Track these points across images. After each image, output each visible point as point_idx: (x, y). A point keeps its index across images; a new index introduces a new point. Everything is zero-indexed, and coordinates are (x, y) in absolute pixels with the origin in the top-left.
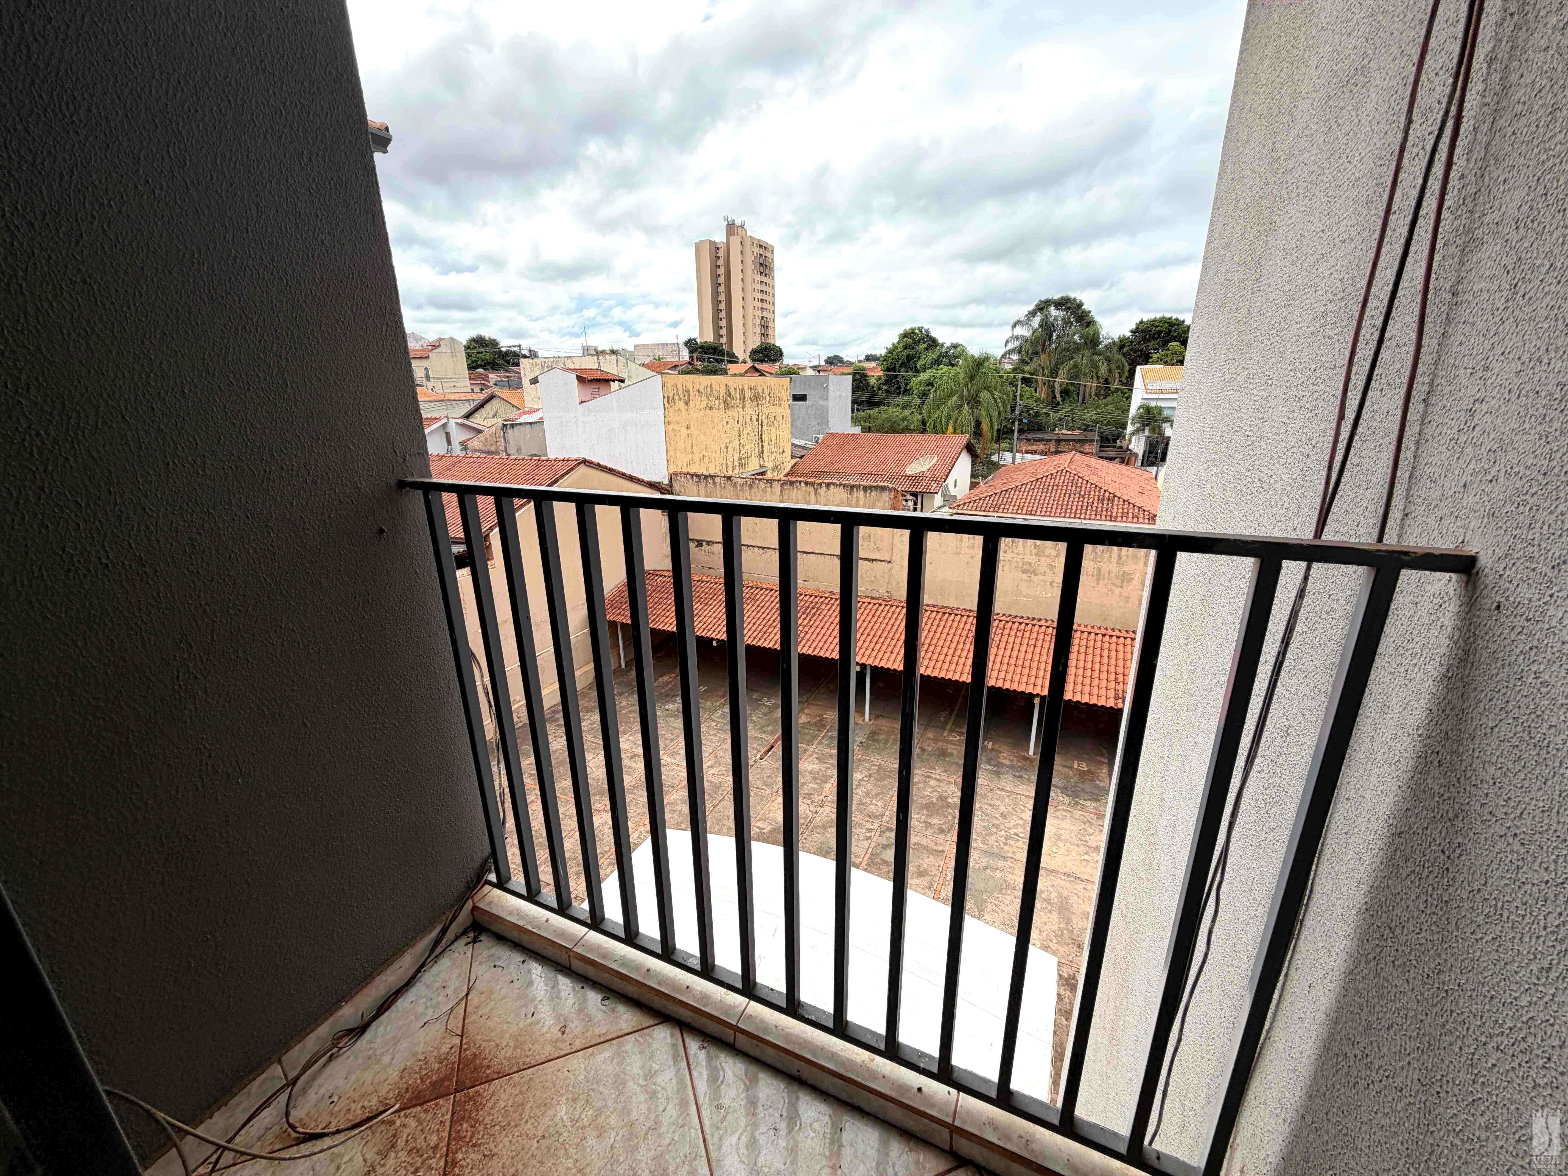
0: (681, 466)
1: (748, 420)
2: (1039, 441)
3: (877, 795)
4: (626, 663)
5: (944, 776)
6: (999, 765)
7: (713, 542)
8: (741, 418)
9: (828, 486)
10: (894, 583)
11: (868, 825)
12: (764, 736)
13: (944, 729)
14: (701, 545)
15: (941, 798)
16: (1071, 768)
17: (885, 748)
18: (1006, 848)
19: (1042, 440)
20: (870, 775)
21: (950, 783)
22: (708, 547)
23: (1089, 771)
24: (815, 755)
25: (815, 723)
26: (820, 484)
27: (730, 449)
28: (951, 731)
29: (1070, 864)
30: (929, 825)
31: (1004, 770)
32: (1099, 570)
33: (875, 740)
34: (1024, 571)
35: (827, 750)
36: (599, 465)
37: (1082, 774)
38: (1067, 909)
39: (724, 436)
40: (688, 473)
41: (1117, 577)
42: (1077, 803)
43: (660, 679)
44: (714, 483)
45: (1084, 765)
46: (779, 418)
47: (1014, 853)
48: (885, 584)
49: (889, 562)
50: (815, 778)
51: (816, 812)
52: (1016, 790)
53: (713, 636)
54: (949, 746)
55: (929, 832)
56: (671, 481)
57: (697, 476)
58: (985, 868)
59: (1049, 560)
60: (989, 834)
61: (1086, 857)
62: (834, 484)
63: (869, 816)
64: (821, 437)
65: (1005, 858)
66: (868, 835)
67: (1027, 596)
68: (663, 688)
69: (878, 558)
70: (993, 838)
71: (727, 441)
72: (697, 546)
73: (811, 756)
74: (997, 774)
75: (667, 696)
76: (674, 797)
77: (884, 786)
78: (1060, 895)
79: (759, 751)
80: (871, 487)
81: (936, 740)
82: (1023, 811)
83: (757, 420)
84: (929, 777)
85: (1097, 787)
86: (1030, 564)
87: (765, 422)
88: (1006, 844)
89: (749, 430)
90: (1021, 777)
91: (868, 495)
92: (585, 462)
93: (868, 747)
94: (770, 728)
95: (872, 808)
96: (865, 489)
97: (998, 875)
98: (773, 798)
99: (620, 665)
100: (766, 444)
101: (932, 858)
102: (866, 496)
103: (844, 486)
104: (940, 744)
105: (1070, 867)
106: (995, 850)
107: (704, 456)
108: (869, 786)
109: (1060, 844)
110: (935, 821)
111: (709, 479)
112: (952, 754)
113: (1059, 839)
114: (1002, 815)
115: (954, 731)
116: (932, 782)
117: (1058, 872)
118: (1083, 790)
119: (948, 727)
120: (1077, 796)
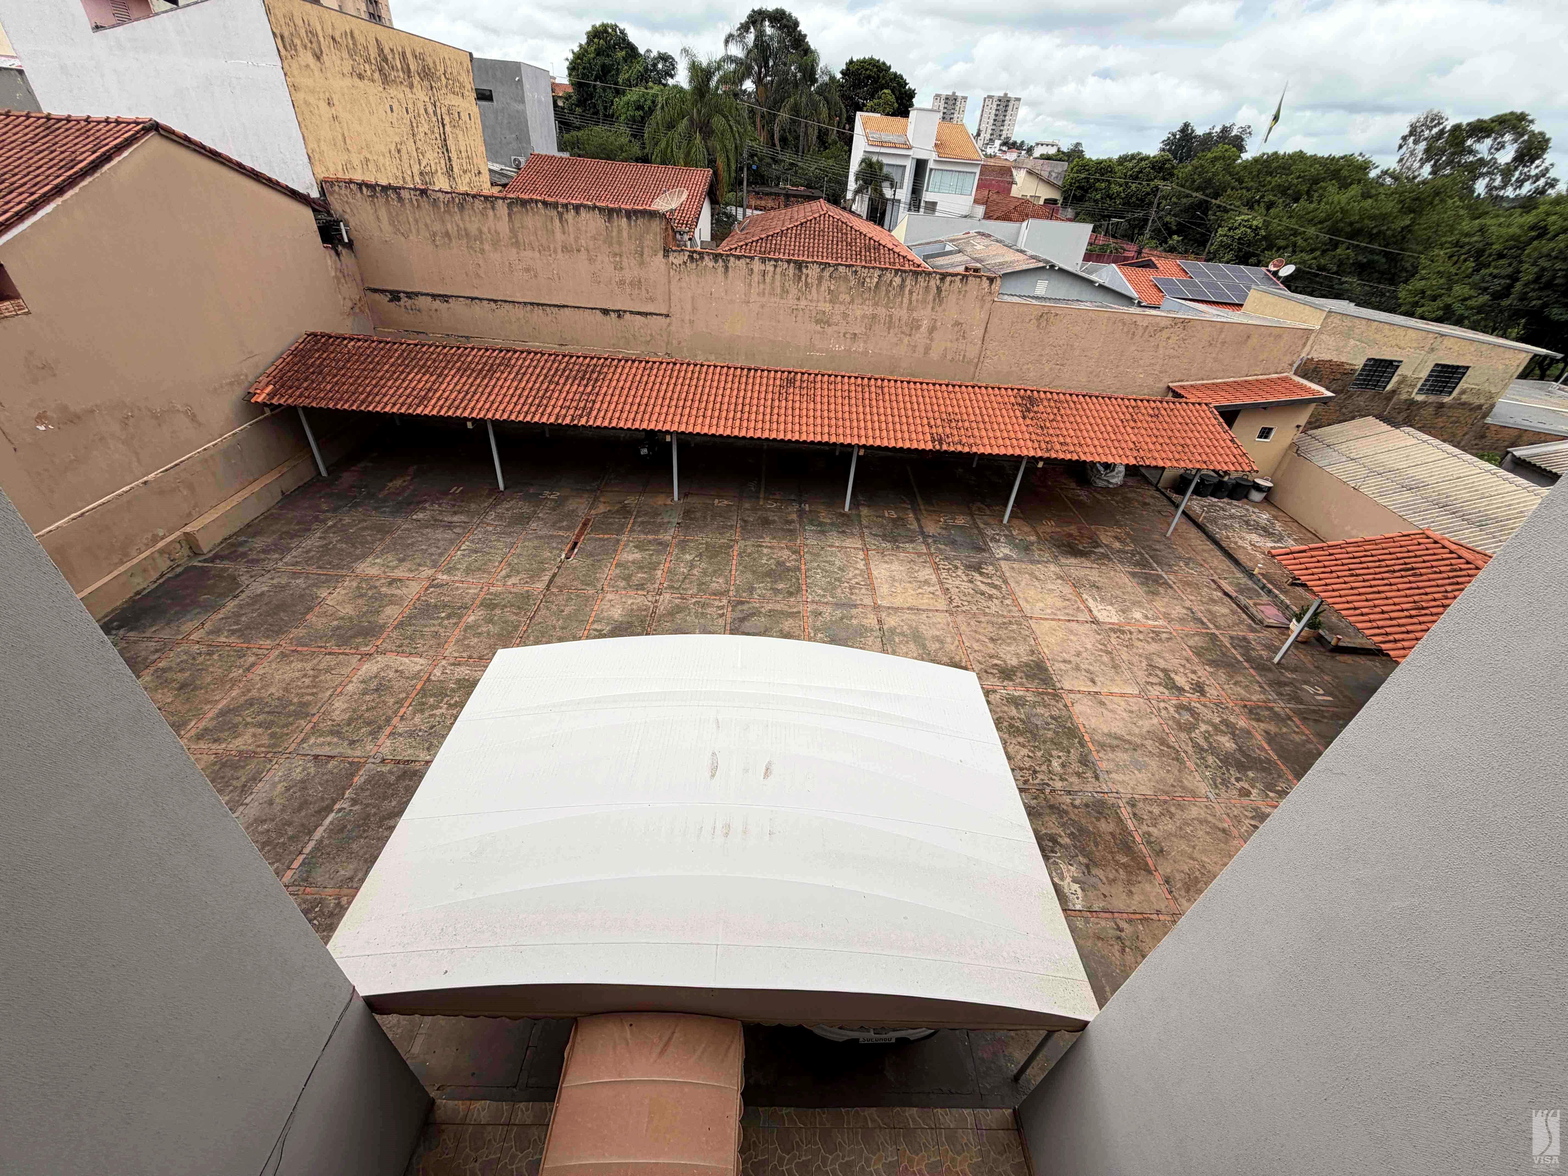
0: (333, 168)
1: (422, 111)
2: (767, 194)
3: (715, 571)
4: (327, 469)
5: (775, 543)
6: (821, 524)
7: (417, 294)
8: (410, 106)
9: (577, 208)
10: (675, 342)
11: (717, 603)
12: (561, 533)
13: (758, 498)
14: (399, 299)
15: (779, 564)
16: (883, 517)
17: (706, 526)
18: (853, 597)
19: (771, 194)
20: (701, 555)
21: (782, 548)
22: (410, 302)
23: (899, 518)
24: (631, 544)
25: (617, 511)
26: (565, 206)
27: (404, 151)
28: (766, 499)
29: (909, 600)
30: (776, 591)
31: (827, 528)
32: (891, 316)
33: (691, 519)
34: (818, 322)
35: (643, 536)
36: (186, 138)
37: (894, 521)
38: (919, 637)
39: (390, 131)
40: (351, 181)
41: (907, 324)
42: (898, 547)
43: (390, 484)
44: (400, 199)
45: (893, 513)
46: (464, 116)
47: (861, 600)
48: (664, 345)
49: (667, 316)
50: (641, 568)
51: (656, 601)
52: (843, 544)
53: (466, 414)
54: (769, 513)
55: (780, 597)
56: (323, 192)
57: (368, 186)
58: (842, 619)
59: (843, 308)
60: (835, 588)
61: (920, 591)
62: (585, 206)
63: (715, 594)
64: (522, 160)
65: (855, 606)
66: (720, 612)
67: (821, 350)
68: (398, 494)
69: (652, 311)
70: (839, 590)
71: (398, 140)
72: (391, 301)
73: (626, 545)
74: (823, 532)
75: (409, 504)
76: (472, 618)
77: (719, 563)
78: (910, 627)
79: (562, 550)
80: (636, 212)
81: (754, 509)
82: (857, 562)
83: (435, 113)
84: (761, 546)
85: (909, 530)
86: (824, 312)
87: (447, 120)
88: (852, 594)
89: (425, 127)
90: (844, 532)
91: (633, 223)
92: (155, 128)
93: (687, 527)
94: (565, 523)
95: (714, 585)
96: (629, 214)
97: (854, 622)
98: (600, 596)
99: (320, 474)
100: (454, 155)
101: (791, 621)
102: (630, 225)
103: (600, 209)
104: (760, 513)
105: (911, 602)
106: (844, 601)
107: (367, 160)
108: (703, 565)
109: (897, 584)
110: (780, 586)
111: (390, 192)
112: (774, 522)
113: (894, 580)
114: (839, 568)
115: (769, 499)
116: (765, 551)
117: (902, 608)
118: (899, 535)
119: (762, 496)
120: (896, 541)
